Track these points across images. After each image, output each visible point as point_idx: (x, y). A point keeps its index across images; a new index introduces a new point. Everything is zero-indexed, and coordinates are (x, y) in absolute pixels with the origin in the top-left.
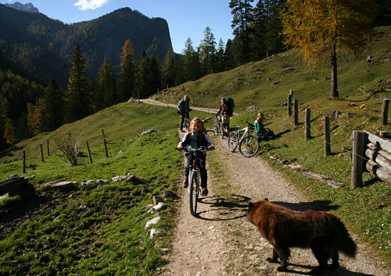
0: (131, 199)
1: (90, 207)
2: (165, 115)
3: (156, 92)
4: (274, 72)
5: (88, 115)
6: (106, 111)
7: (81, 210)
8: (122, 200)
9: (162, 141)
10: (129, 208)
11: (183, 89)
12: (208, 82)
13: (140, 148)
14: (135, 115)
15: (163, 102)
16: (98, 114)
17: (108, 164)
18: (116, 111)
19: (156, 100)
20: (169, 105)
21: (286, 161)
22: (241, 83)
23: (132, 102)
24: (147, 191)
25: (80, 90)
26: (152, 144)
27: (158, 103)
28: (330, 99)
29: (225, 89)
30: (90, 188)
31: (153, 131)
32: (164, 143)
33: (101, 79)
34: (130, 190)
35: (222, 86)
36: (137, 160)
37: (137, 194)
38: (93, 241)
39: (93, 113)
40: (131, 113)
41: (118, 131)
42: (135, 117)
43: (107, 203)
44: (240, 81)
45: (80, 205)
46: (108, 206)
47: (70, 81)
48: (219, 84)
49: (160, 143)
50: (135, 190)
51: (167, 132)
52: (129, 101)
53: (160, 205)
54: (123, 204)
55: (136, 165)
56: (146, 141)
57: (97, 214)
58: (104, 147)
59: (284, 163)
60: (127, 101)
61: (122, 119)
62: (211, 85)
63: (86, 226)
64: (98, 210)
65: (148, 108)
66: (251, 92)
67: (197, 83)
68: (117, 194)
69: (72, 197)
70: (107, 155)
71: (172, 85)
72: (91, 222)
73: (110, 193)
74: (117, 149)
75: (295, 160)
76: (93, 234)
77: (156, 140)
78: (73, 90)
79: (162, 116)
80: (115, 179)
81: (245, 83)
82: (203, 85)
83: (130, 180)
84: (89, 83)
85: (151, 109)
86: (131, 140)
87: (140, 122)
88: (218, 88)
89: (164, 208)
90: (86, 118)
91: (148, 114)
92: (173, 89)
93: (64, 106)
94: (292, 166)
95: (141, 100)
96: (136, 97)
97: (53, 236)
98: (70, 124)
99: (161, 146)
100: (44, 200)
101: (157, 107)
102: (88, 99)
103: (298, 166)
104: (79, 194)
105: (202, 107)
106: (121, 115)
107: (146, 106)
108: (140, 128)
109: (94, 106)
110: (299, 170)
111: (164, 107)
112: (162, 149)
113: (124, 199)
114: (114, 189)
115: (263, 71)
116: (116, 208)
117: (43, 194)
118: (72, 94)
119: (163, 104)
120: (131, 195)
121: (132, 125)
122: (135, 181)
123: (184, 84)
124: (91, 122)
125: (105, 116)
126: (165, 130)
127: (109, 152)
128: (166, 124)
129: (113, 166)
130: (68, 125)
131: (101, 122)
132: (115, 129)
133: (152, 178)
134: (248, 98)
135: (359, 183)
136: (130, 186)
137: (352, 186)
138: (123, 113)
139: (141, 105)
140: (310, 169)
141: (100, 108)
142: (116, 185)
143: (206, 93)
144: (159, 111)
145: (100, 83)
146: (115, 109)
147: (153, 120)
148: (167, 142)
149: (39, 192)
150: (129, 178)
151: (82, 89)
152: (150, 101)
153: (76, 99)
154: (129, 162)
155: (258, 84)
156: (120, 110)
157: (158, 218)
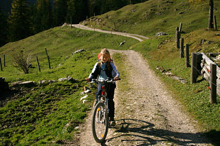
0: (71, 90)
1: (47, 94)
2: (92, 37)
3: (85, 19)
4: (181, 3)
5: (30, 36)
6: (45, 33)
7: (42, 95)
8: (65, 90)
9: (89, 57)
10: (70, 94)
11: (107, 17)
12: (127, 12)
13: (74, 62)
14: (68, 37)
15: (91, 27)
16: (38, 35)
17: (53, 72)
18: (53, 33)
19: (85, 25)
20: (96, 30)
21: (164, 70)
22: (153, 13)
23: (66, 26)
24: (80, 86)
25: (21, 15)
26: (83, 60)
27: (87, 28)
28: (207, 30)
29: (140, 18)
30: (44, 85)
31: (83, 50)
32: (91, 59)
33: (39, 5)
34: (70, 86)
35: (138, 15)
36: (72, 70)
37: (74, 88)
38: (52, 108)
39: (33, 34)
40: (64, 35)
41: (54, 49)
42: (68, 39)
43: (57, 92)
44: (152, 11)
45: (41, 93)
46: (57, 94)
47: (13, 7)
48: (136, 13)
49: (88, 59)
50: (73, 86)
51: (93, 51)
52: (63, 25)
53: (88, 91)
54: (66, 93)
55: (72, 73)
56: (78, 57)
57: (52, 97)
58: (47, 61)
59: (163, 72)
60: (62, 25)
61: (58, 40)
62: (129, 14)
63: (47, 102)
64: (52, 95)
65: (78, 32)
66: (160, 21)
67: (118, 13)
68: (62, 88)
69: (34, 90)
70: (50, 67)
71: (98, 13)
72: (49, 101)
73: (58, 87)
74: (57, 63)
75: (170, 70)
76: (51, 105)
77: (85, 57)
78: (15, 14)
79: (90, 38)
80: (60, 80)
81: (157, 13)
82: (122, 14)
83: (69, 81)
84: (29, 9)
85: (81, 32)
86: (67, 57)
87: (72, 43)
88: (135, 16)
89: (90, 92)
90: (28, 39)
91: (79, 37)
92: (99, 17)
93: (8, 28)
94: (167, 73)
95: (73, 25)
96: (69, 23)
97: (30, 106)
98: (14, 43)
99: (89, 61)
100: (16, 92)
101: (86, 31)
102: (29, 23)
103: (170, 73)
104: (38, 88)
105: (121, 32)
106: (57, 37)
107: (77, 30)
108: (72, 47)
109: (34, 29)
110: (169, 75)
111: (91, 32)
112: (89, 63)
113: (67, 90)
114: (60, 85)
115: (172, 3)
116: (63, 94)
117: (14, 89)
118: (15, 17)
119: (90, 29)
120: (71, 88)
121: (66, 45)
122: (72, 81)
123: (108, 13)
124: (32, 42)
125: (43, 37)
126: (92, 49)
127: (51, 65)
128: (93, 45)
129: (56, 73)
130: (12, 43)
131: (41, 42)
132: (52, 48)
133: (83, 80)
134: (157, 25)
135: (195, 81)
136: (70, 83)
137: (191, 83)
138: (59, 35)
139: (73, 29)
140: (176, 75)
141: (39, 30)
142: (61, 83)
143: (125, 21)
144: (87, 34)
145: (38, 9)
146: (52, 32)
147: (82, 42)
148: (93, 58)
149: (11, 88)
150: (69, 79)
151: (23, 14)
152: (80, 26)
153: (18, 22)
154: (67, 71)
155: (167, 14)
156: (56, 32)
157: (87, 96)
